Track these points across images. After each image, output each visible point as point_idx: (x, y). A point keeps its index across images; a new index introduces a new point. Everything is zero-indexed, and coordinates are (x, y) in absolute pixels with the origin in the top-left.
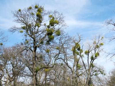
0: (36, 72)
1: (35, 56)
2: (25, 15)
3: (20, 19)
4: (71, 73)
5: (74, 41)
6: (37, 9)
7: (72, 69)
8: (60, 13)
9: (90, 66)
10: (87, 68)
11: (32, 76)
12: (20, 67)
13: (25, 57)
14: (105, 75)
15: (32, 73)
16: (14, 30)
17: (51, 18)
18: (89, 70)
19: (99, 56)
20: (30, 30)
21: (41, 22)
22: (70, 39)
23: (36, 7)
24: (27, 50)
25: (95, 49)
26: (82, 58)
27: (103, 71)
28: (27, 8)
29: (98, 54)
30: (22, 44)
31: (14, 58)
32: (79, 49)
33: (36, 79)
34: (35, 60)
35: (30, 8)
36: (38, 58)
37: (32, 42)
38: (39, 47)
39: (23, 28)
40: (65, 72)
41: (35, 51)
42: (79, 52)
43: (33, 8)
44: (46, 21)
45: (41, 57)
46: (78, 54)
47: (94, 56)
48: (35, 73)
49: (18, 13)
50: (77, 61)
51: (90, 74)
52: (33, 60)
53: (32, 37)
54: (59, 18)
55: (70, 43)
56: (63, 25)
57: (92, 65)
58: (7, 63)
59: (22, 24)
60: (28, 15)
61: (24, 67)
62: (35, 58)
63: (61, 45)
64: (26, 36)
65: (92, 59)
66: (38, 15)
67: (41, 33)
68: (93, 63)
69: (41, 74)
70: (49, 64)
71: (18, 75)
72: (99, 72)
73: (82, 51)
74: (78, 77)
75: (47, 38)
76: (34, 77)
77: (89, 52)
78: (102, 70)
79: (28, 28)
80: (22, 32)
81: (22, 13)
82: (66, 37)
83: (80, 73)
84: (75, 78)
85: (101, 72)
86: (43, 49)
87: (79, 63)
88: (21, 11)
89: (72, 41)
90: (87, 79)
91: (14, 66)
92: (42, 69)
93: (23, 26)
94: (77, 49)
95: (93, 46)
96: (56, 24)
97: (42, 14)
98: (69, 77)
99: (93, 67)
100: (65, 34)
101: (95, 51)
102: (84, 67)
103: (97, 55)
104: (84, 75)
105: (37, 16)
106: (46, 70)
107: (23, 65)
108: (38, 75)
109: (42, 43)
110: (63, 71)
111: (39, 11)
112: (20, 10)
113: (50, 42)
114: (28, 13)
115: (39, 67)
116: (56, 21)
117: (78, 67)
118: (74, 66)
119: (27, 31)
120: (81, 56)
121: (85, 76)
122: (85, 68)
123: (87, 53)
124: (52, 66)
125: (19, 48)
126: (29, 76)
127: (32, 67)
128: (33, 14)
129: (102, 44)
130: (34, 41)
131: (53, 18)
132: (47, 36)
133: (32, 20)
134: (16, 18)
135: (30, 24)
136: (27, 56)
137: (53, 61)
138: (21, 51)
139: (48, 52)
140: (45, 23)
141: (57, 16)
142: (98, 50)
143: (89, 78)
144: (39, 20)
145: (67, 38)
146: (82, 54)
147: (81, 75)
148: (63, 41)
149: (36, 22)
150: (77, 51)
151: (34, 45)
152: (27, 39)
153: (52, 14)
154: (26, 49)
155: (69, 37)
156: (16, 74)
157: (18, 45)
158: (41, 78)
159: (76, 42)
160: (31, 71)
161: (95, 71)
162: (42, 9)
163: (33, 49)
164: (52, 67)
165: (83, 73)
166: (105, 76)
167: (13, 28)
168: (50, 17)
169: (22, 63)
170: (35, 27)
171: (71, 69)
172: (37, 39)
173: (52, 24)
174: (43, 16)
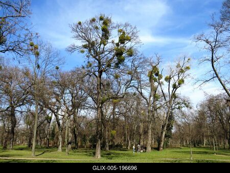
0: (102, 103)
1: (100, 83)
2: (86, 30)
3: (81, 35)
4: (147, 105)
5: (151, 64)
6: (102, 21)
7: (148, 100)
8: (133, 26)
9: (172, 97)
10: (168, 99)
11: (97, 109)
12: (81, 97)
13: (87, 84)
14: (191, 108)
15: (96, 104)
16: (72, 49)
17: (121, 33)
18: (170, 102)
19: (183, 83)
20: (94, 49)
21: (108, 39)
22: (145, 61)
23: (101, 19)
24: (90, 76)
25: (178, 74)
26: (161, 86)
27: (189, 103)
28: (89, 20)
29: (183, 81)
30: (83, 67)
31: (74, 85)
32: (157, 74)
33: (102, 112)
34: (100, 88)
35: (93, 20)
36: (104, 86)
37: (96, 64)
38: (105, 71)
39: (85, 47)
40: (138, 104)
41: (100, 76)
42: (157, 77)
43: (98, 20)
44: (114, 37)
45: (108, 85)
46: (155, 80)
47: (177, 84)
48: (100, 105)
49: (78, 26)
50: (154, 90)
51: (171, 107)
52: (98, 89)
53: (96, 59)
54: (131, 33)
55: (146, 66)
56: (136, 43)
57: (174, 96)
58: (65, 92)
59: (82, 42)
60: (91, 30)
61: (86, 97)
62: (100, 86)
63: (134, 68)
64: (88, 56)
65: (175, 87)
66: (104, 30)
67: (108, 53)
68: (176, 93)
69: (108, 106)
70: (118, 93)
71: (78, 107)
72: (183, 105)
73: (160, 77)
74: (156, 110)
75: (116, 59)
76: (99, 110)
77: (170, 78)
78: (187, 101)
79: (90, 46)
80: (83, 52)
81: (83, 27)
82: (140, 59)
83: (158, 106)
84: (152, 111)
85: (186, 104)
86: (111, 74)
87: (157, 93)
88: (82, 24)
89: (148, 64)
90: (168, 113)
91: (74, 95)
92: (109, 99)
93: (84, 44)
94: (154, 74)
95: (175, 70)
96: (127, 41)
97: (109, 28)
98: (144, 110)
99: (175, 97)
100: (139, 54)
101: (179, 77)
102: (163, 97)
103: (181, 82)
104: (164, 108)
105: (102, 30)
106: (115, 101)
107: (85, 95)
108: (104, 107)
109: (109, 66)
110: (135, 103)
111: (105, 23)
112: (80, 23)
113: (120, 65)
114: (90, 26)
115: (106, 97)
116: (127, 37)
117: (156, 98)
118: (150, 96)
119: (90, 50)
120: (160, 84)
121: (164, 110)
122: (165, 99)
123: (168, 79)
124: (121, 96)
125: (79, 72)
126: (93, 108)
127: (97, 97)
128: (97, 28)
129: (188, 68)
130: (99, 63)
131: (124, 33)
132: (116, 57)
133: (96, 36)
134: (75, 34)
135: (93, 42)
136: (90, 83)
137: (123, 90)
138: (82, 76)
139: (117, 77)
140: (113, 39)
141: (128, 30)
142: (182, 75)
143: (169, 112)
144: (106, 36)
145: (142, 60)
146: (160, 81)
147: (159, 108)
148: (136, 63)
149: (101, 39)
150: (155, 76)
151: (99, 69)
152: (90, 60)
153: (121, 28)
154: (89, 74)
155: (144, 58)
156: (76, 106)
157: (78, 69)
158: (108, 111)
159: (154, 65)
160: (95, 102)
161: (178, 104)
162: (110, 21)
163: (97, 74)
164: (123, 97)
165: (162, 106)
166: (192, 111)
167: (72, 47)
168: (120, 31)
169: (83, 92)
170: (101, 44)
171: (146, 100)
172: (103, 60)
173: (122, 40)
174: (110, 31)
